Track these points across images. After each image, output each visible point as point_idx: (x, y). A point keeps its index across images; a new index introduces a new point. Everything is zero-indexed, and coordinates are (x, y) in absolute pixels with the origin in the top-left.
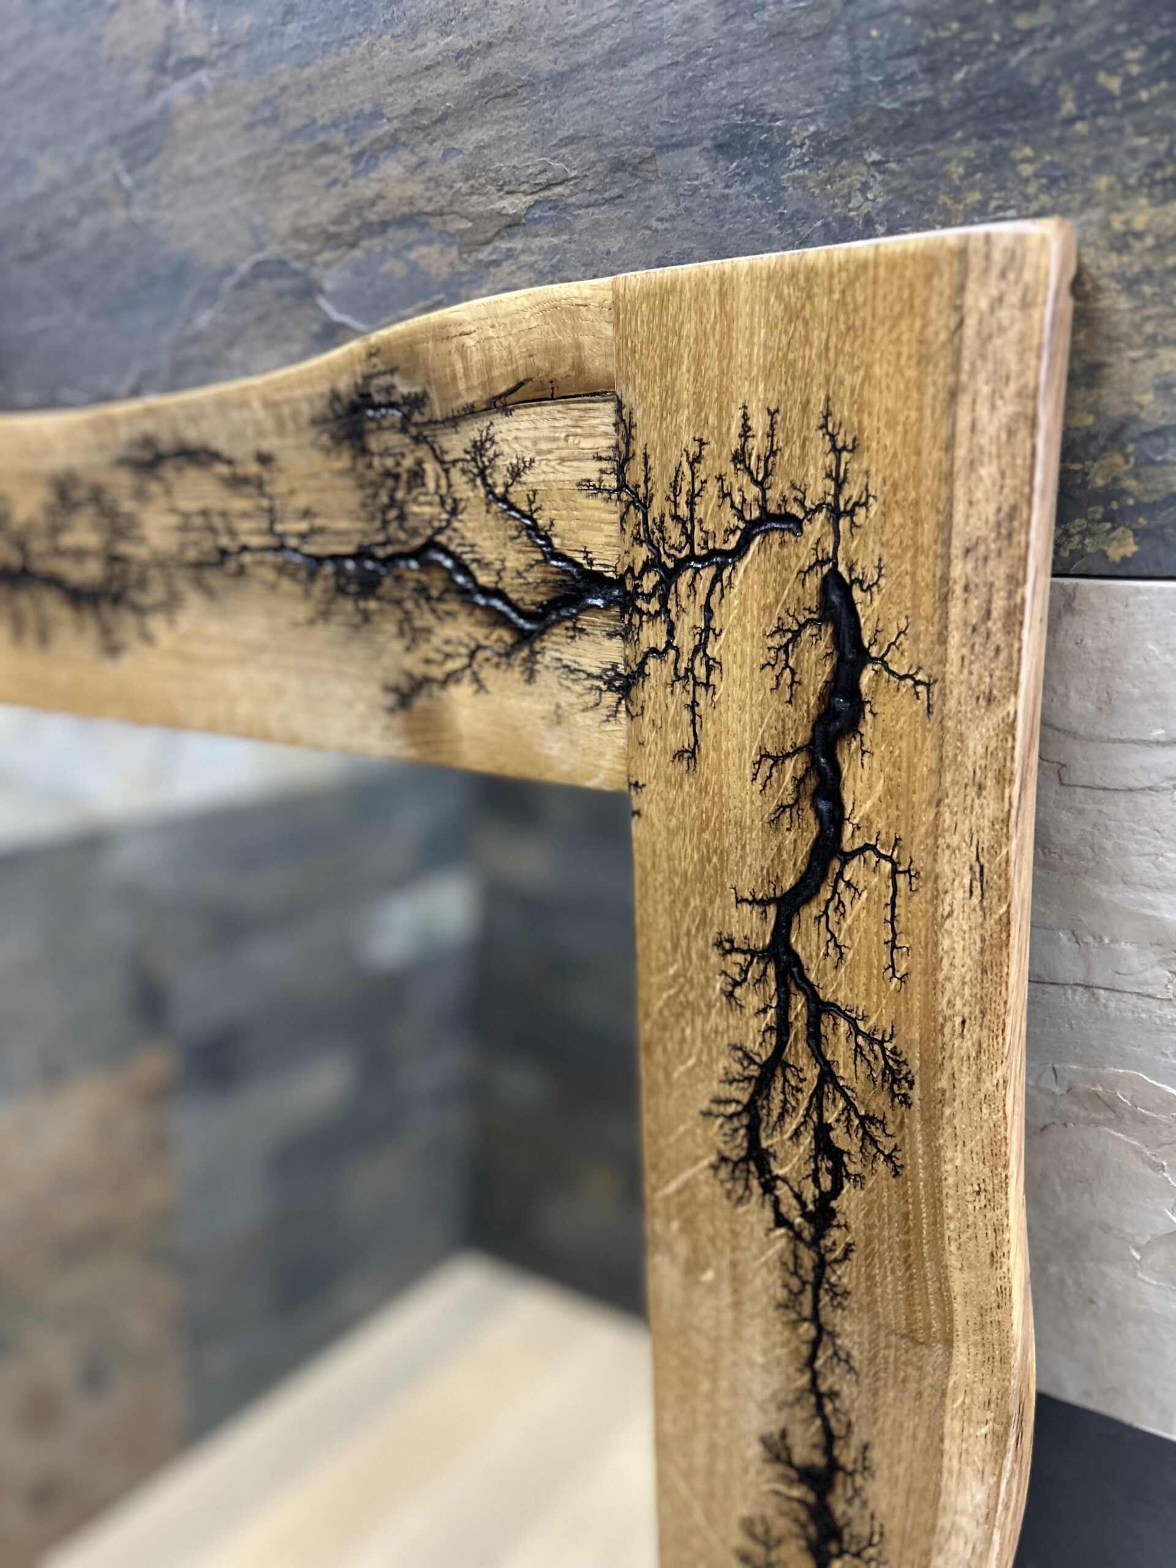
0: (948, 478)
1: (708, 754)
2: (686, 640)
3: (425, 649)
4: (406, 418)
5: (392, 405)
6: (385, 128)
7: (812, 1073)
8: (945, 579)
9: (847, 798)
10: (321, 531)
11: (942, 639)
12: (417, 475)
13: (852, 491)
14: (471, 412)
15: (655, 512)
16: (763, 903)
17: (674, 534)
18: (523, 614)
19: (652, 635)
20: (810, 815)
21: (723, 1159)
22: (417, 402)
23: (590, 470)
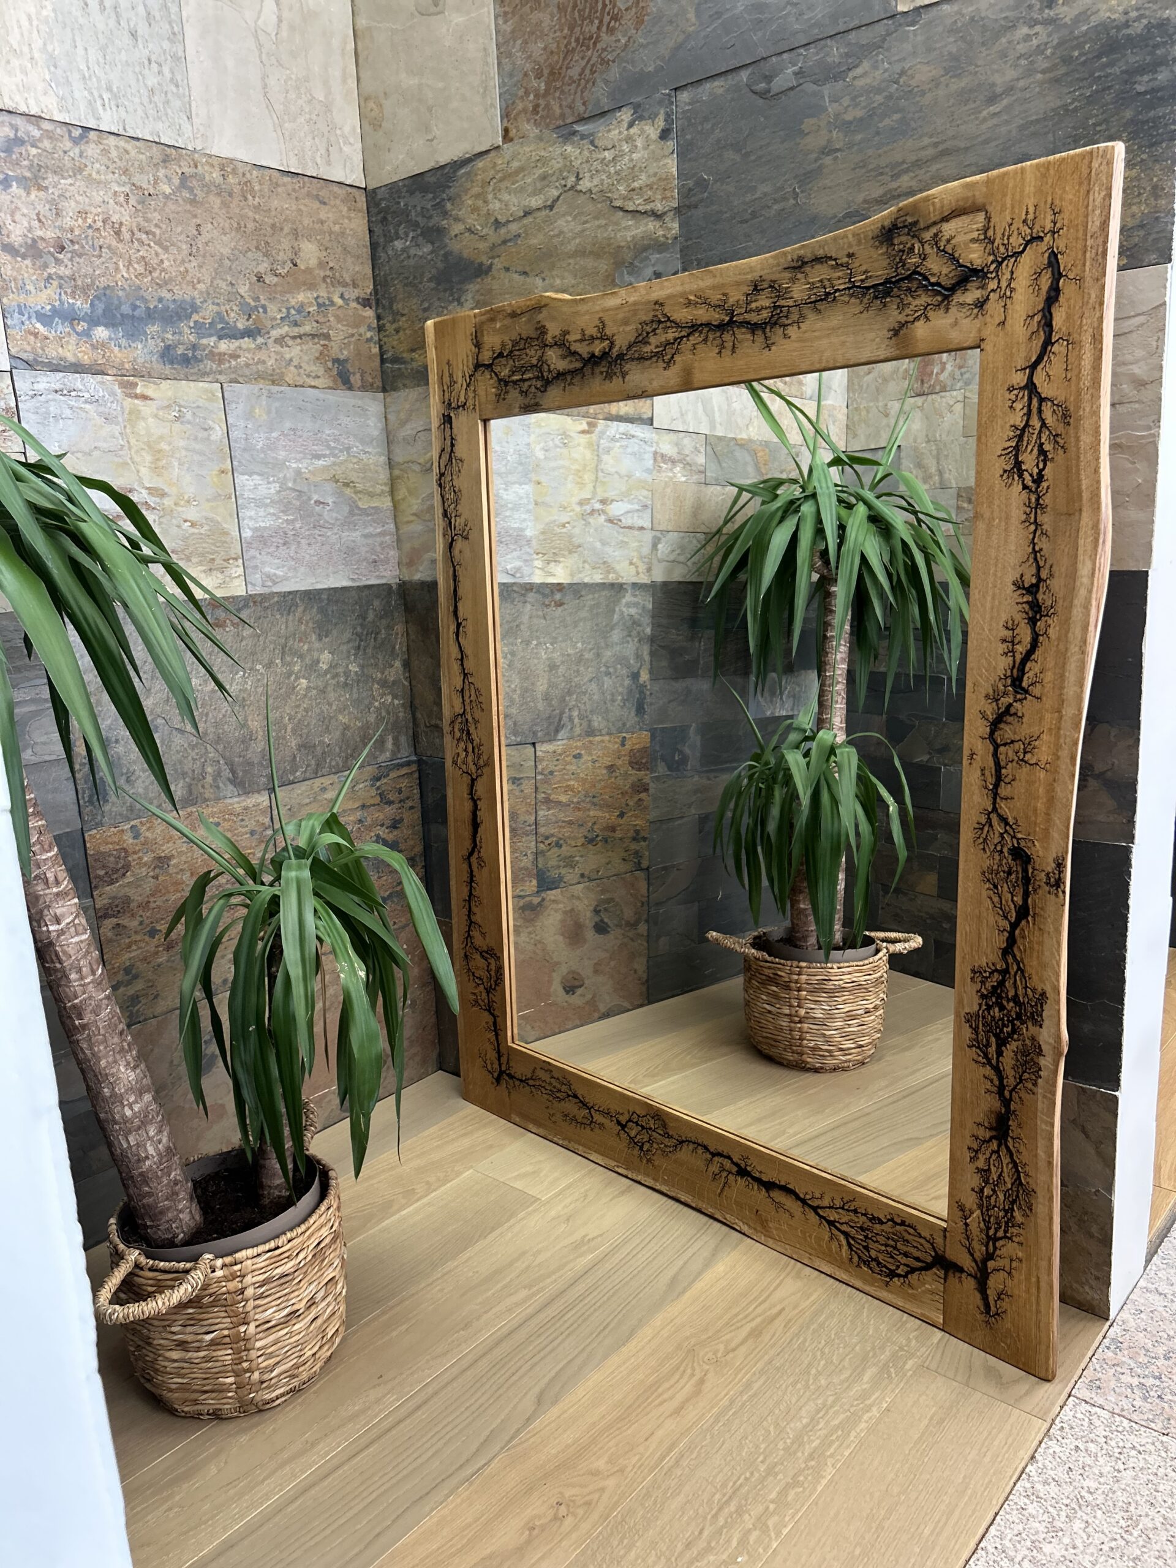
0: (1087, 216)
1: (1009, 322)
2: (1004, 284)
3: (907, 311)
4: (910, 230)
5: (905, 226)
6: (905, 166)
7: (1038, 425)
8: (1085, 246)
9: (1054, 323)
10: (871, 277)
11: (1084, 265)
12: (912, 249)
13: (1058, 225)
14: (935, 223)
15: (996, 244)
16: (1025, 369)
17: (1002, 249)
18: (946, 289)
19: (993, 285)
20: (1042, 333)
21: (1005, 471)
22: (916, 223)
23: (975, 235)
